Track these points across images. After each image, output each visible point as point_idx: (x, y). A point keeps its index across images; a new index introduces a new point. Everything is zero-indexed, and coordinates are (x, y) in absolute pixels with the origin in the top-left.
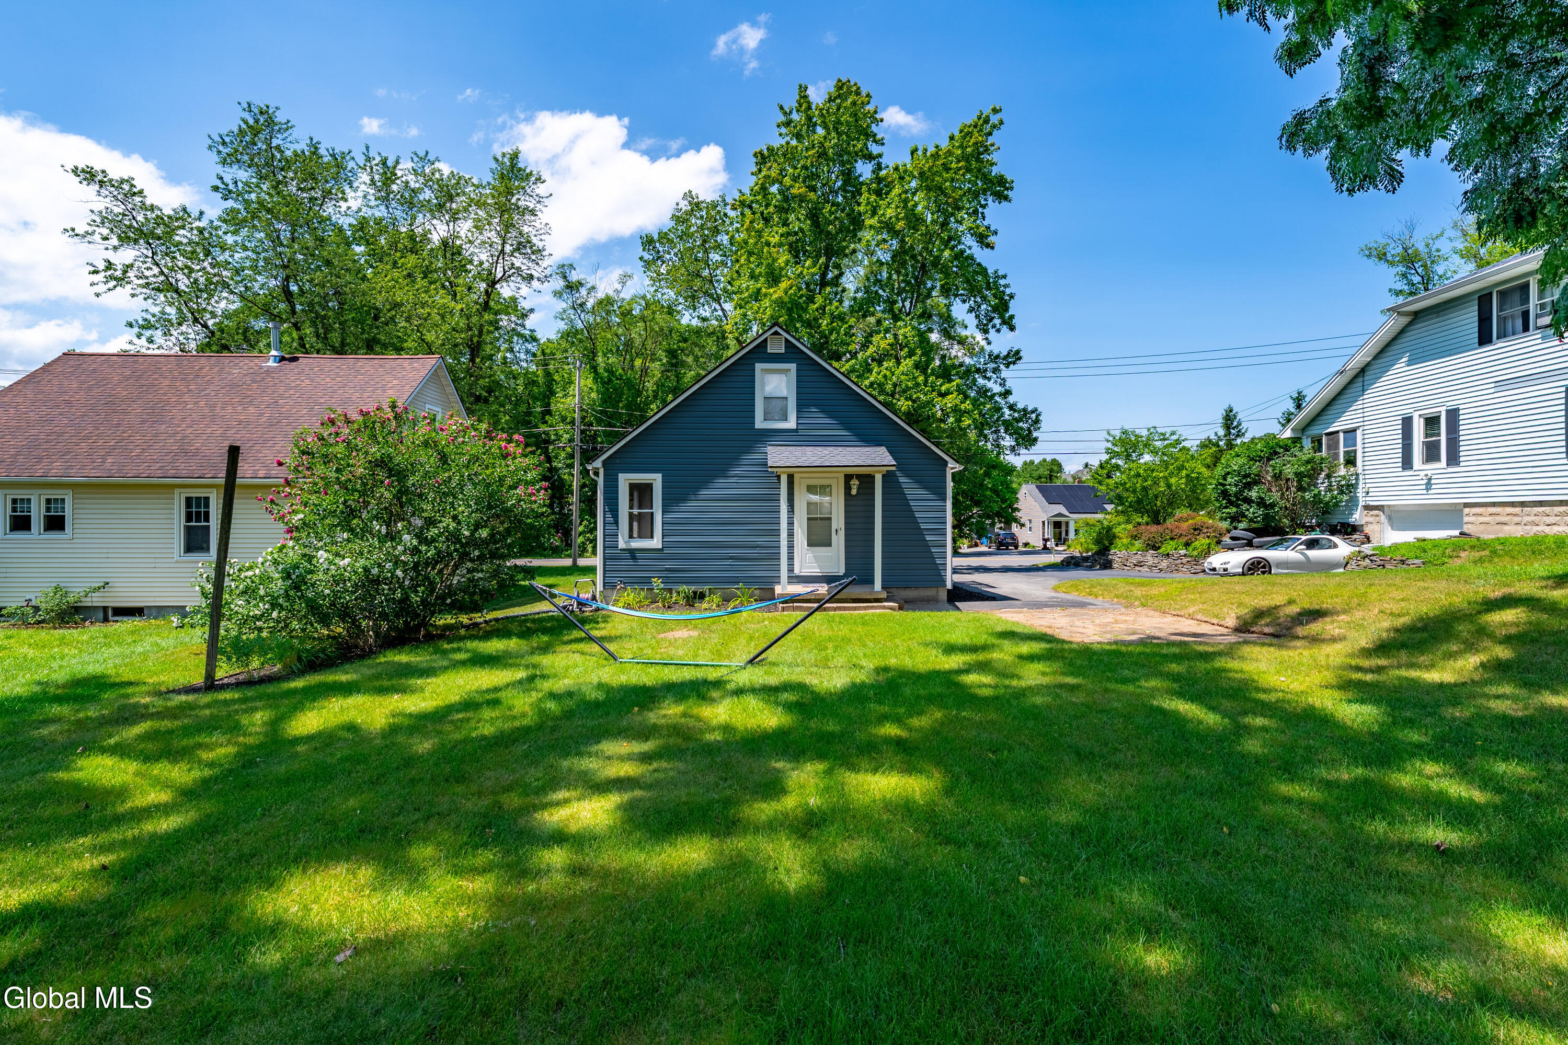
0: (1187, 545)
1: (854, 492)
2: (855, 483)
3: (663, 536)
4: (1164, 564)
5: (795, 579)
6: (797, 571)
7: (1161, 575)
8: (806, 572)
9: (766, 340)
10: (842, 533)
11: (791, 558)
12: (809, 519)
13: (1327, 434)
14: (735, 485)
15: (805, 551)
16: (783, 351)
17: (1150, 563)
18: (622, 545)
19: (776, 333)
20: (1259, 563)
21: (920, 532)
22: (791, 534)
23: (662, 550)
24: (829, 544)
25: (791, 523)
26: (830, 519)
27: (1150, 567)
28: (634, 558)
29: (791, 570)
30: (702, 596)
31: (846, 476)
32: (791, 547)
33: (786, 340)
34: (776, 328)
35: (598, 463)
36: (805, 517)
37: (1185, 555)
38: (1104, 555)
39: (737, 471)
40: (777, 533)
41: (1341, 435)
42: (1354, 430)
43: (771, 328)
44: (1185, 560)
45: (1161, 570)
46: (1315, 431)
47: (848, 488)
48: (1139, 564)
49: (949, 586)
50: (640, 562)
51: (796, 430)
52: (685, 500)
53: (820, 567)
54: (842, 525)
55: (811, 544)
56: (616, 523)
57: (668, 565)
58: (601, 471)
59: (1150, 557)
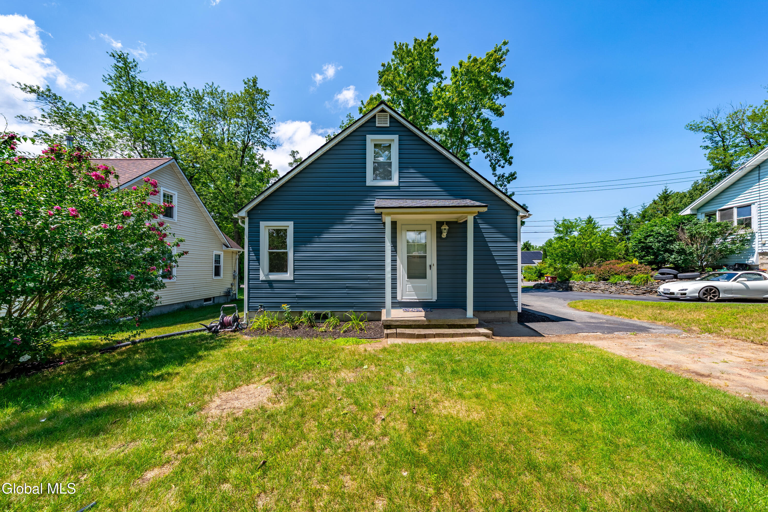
0: (629, 278)
1: (444, 235)
2: (445, 228)
3: (294, 270)
4: (613, 289)
5: (397, 304)
6: (399, 298)
7: (612, 295)
8: (406, 299)
9: (374, 117)
10: (435, 268)
11: (394, 288)
12: (408, 257)
13: (719, 210)
14: (351, 231)
15: (405, 282)
16: (388, 125)
17: (603, 288)
18: (262, 277)
19: (383, 111)
20: (711, 290)
21: (497, 268)
22: (394, 269)
23: (293, 281)
24: (424, 276)
25: (394, 260)
26: (425, 257)
27: (602, 291)
28: (271, 287)
29: (394, 296)
30: (325, 317)
31: (438, 223)
32: (394, 279)
33: (391, 117)
34: (383, 106)
35: (243, 213)
36: (406, 255)
37: (629, 284)
38: (565, 283)
39: (352, 219)
40: (383, 268)
41: (735, 210)
42: (749, 205)
43: (378, 106)
44: (629, 287)
45: (611, 292)
46: (709, 209)
47: (439, 232)
48: (594, 289)
49: (520, 310)
50: (277, 291)
51: (398, 187)
52: (311, 242)
53: (417, 295)
54: (435, 262)
55: (410, 276)
56: (258, 260)
57: (299, 293)
58: (247, 220)
59: (602, 285)
